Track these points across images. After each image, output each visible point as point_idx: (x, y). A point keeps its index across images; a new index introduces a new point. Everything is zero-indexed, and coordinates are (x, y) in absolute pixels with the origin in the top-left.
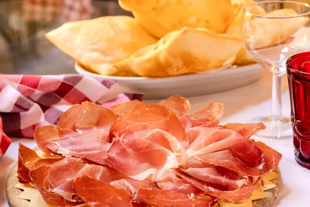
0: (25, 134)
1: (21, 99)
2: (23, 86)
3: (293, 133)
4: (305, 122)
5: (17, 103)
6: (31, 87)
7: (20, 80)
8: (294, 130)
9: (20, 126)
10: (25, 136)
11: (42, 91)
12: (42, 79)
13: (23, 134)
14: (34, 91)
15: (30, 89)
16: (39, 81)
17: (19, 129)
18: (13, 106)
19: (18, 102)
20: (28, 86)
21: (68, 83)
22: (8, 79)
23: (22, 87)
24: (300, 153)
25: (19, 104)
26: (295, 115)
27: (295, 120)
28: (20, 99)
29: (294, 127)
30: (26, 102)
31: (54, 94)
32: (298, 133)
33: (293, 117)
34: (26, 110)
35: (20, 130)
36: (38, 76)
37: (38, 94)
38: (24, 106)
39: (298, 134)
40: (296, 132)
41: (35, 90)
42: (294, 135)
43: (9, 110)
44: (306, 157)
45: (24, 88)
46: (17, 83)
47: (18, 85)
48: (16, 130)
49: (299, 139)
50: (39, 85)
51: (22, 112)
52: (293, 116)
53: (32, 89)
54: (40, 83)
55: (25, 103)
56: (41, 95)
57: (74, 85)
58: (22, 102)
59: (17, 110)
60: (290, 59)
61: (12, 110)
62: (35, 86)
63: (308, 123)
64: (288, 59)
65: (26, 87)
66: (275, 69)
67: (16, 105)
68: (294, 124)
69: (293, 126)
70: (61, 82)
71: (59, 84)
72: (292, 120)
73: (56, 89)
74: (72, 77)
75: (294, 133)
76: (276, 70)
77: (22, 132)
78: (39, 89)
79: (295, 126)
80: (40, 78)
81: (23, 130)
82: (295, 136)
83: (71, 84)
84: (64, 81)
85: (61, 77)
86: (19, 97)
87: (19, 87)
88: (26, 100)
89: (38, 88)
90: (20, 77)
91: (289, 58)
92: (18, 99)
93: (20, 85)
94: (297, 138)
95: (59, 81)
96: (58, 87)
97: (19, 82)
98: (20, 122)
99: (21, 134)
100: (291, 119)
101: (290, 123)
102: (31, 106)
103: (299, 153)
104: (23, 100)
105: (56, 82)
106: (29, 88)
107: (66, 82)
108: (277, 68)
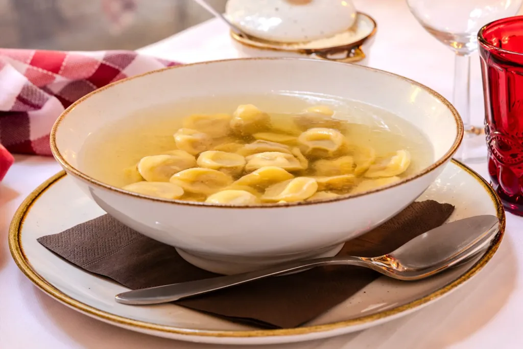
0: (37, 148)
1: (28, 88)
2: (35, 68)
3: (488, 153)
4: (508, 134)
5: (21, 95)
6: (49, 70)
7: (31, 58)
8: (490, 147)
9: (28, 135)
10: (38, 152)
11: (67, 77)
12: (67, 56)
13: (34, 149)
14: (54, 78)
15: (47, 74)
16: (63, 60)
17: (27, 139)
18: (14, 100)
19: (23, 94)
20: (44, 68)
21: (112, 65)
22: (10, 56)
23: (33, 70)
24: (500, 186)
25: (25, 97)
26: (491, 123)
27: (491, 131)
28: (25, 89)
29: (490, 142)
30: (36, 94)
31: (88, 82)
32: (496, 153)
33: (488, 126)
34: (38, 107)
35: (29, 142)
36: (61, 52)
37: (59, 83)
38: (33, 101)
39: (495, 155)
40: (492, 151)
41: (55, 75)
42: (490, 155)
43: (8, 108)
44: (509, 193)
45: (38, 71)
46: (25, 62)
47: (27, 66)
48: (23, 141)
49: (498, 164)
50: (62, 68)
51: (30, 110)
52: (487, 124)
53: (50, 73)
54: (64, 64)
55: (34, 96)
56: (65, 84)
57: (121, 69)
58: (30, 93)
59: (22, 108)
60: (485, 28)
61: (13, 107)
62: (56, 69)
63: (513, 136)
64: (481, 29)
65: (40, 70)
66: (458, 45)
67: (20, 98)
68: (489, 138)
69: (488, 142)
70: (99, 63)
71: (97, 67)
72: (487, 131)
73: (91, 74)
74: (119, 56)
75: (490, 153)
76: (460, 47)
77: (33, 145)
78: (62, 75)
79: (491, 140)
80: (64, 56)
81: (34, 141)
82: (491, 159)
83: (117, 67)
84: (104, 62)
85: (99, 56)
86: (24, 86)
87: (28, 70)
88: (36, 90)
89: (60, 72)
90: (31, 53)
91: (483, 27)
92: (24, 89)
93: (31, 67)
94: (495, 161)
95: (95, 62)
96: (94, 71)
97: (29, 61)
98: (29, 127)
99: (31, 148)
100: (485, 129)
101: (484, 136)
102: (45, 101)
103: (498, 185)
104: (32, 90)
105: (90, 63)
106: (45, 72)
107: (108, 64)
108: (462, 43)
